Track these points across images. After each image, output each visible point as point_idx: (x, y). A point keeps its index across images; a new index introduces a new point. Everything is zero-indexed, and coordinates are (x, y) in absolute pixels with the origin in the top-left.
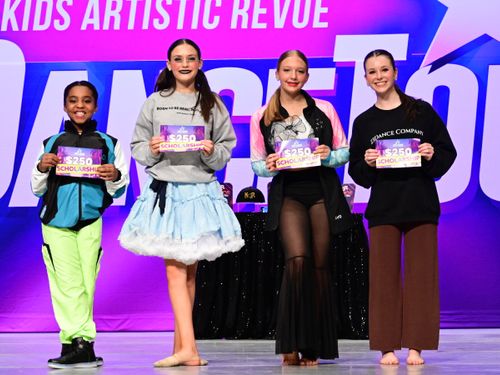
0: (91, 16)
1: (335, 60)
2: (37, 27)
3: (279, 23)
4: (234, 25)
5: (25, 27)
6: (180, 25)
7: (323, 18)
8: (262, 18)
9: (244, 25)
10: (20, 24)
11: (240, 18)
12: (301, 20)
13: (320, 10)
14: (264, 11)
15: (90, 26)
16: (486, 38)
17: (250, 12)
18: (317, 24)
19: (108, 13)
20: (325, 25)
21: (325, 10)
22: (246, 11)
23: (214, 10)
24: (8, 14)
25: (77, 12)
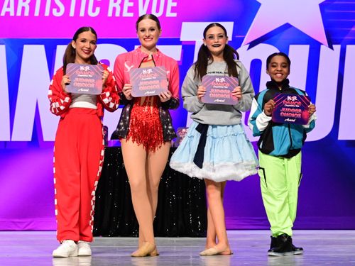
0: (8, 6)
1: (181, 40)
3: (142, 12)
4: (110, 14)
6: (72, 14)
7: (173, 10)
8: (130, 10)
9: (117, 14)
11: (114, 9)
12: (157, 11)
13: (171, 4)
14: (131, 4)
15: (8, 13)
16: (287, 26)
17: (122, 5)
18: (169, 14)
19: (21, 4)
20: (174, 15)
21: (175, 4)
22: (119, 4)
23: (97, 3)
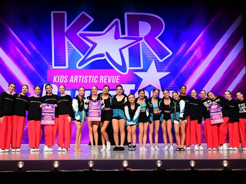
0: (72, 80)
2: (61, 82)
3: (109, 82)
4: (100, 82)
6: (89, 82)
7: (118, 81)
8: (106, 81)
9: (102, 82)
10: (57, 81)
13: (117, 79)
16: (150, 85)
17: (104, 79)
18: (117, 82)
19: (75, 79)
22: (103, 79)
23: (96, 79)
24: (55, 79)
25: (69, 79)
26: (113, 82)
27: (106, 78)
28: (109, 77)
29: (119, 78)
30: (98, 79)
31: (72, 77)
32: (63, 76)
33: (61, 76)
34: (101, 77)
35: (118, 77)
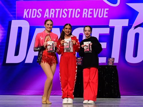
0: (47, 14)
1: (109, 26)
2: (33, 17)
3: (95, 16)
4: (83, 17)
5: (30, 17)
6: (69, 17)
7: (106, 15)
8: (90, 15)
9: (86, 17)
10: (28, 16)
11: (85, 15)
12: (101, 15)
14: (91, 13)
15: (46, 17)
17: (88, 13)
18: (105, 16)
19: (51, 13)
20: (107, 17)
21: (107, 13)
22: (86, 13)
23: (78, 13)
24: (25, 13)
25: (43, 13)
26: (99, 16)
27: (91, 11)
28: (94, 10)
29: (107, 11)
30: (81, 13)
31: (47, 10)
32: (36, 10)
33: (34, 10)
34: (84, 10)
35: (106, 9)
